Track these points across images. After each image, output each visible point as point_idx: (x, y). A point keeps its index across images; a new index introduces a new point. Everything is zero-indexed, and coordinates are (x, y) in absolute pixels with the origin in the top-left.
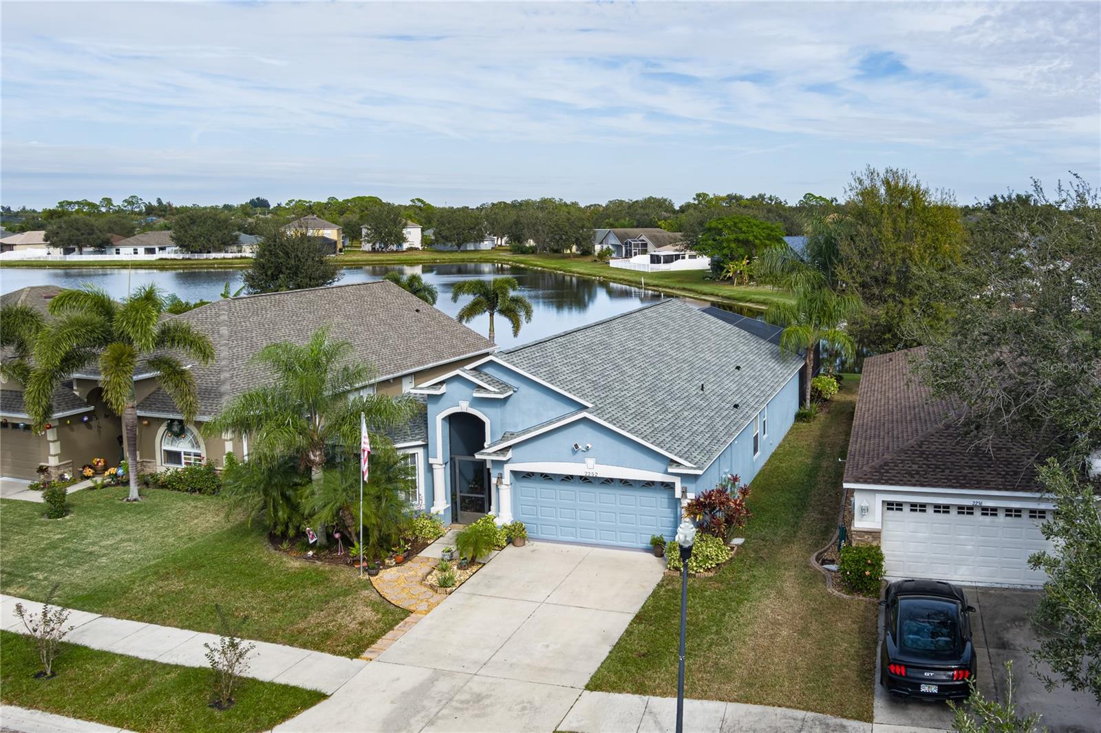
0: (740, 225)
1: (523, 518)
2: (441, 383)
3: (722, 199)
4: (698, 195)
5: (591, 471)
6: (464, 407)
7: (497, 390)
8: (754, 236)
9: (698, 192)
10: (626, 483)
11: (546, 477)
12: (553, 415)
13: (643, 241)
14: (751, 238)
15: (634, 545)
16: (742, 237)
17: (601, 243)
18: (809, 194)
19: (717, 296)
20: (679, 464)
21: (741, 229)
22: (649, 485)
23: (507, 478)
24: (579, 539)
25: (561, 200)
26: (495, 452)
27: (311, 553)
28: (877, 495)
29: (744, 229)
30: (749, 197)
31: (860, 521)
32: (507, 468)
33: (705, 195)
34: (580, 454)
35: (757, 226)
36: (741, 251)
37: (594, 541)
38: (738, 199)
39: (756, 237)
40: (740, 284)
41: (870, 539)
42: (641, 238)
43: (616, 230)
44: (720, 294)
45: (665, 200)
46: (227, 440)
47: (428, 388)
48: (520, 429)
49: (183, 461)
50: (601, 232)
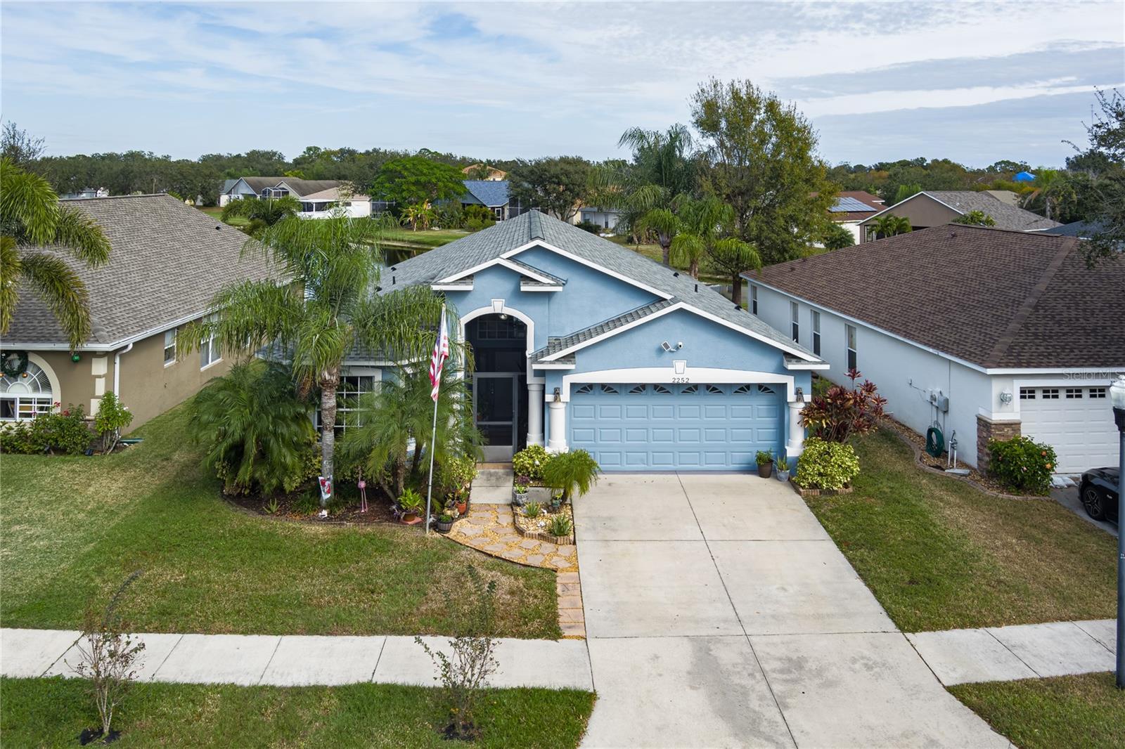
0: (420, 167)
1: (581, 446)
2: (470, 277)
3: (334, 153)
4: (309, 149)
5: (681, 376)
6: (499, 306)
7: (552, 282)
8: (436, 178)
9: (309, 146)
10: (713, 389)
11: (608, 388)
12: (613, 313)
13: (283, 189)
14: (434, 180)
15: (723, 467)
16: (423, 179)
17: (229, 193)
18: (425, 149)
19: (403, 241)
20: (799, 359)
21: (422, 172)
22: (744, 388)
23: (566, 395)
24: (653, 467)
25: (151, 153)
26: (557, 360)
27: (325, 513)
28: (1015, 381)
29: (425, 171)
30: (363, 151)
31: (998, 412)
32: (567, 381)
33: (317, 149)
34: (667, 356)
35: (438, 168)
36: (422, 194)
37: (671, 467)
38: (352, 153)
39: (439, 180)
40: (420, 229)
41: (1010, 432)
42: (281, 186)
43: (247, 178)
44: (406, 239)
45: (275, 154)
46: (99, 377)
47: (455, 282)
48: (568, 332)
49: (18, 411)
50: (229, 183)
